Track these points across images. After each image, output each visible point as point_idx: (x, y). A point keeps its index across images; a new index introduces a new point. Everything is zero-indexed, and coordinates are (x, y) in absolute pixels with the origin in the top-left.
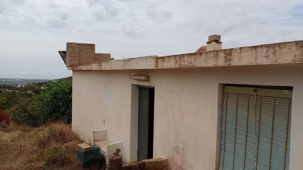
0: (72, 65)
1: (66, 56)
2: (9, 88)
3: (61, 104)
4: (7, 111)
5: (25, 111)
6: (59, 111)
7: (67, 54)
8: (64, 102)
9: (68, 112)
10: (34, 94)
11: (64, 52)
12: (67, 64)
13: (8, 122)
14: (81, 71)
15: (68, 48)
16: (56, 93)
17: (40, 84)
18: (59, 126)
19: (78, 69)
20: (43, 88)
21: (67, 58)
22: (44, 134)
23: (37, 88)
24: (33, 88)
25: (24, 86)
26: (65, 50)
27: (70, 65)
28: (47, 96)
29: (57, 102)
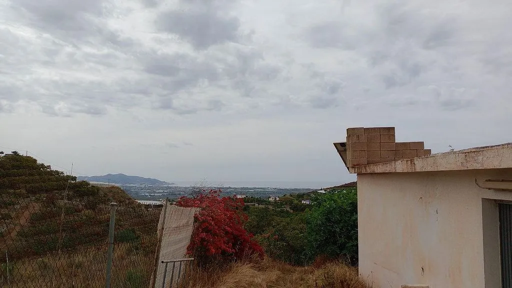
0: (357, 165)
1: (345, 150)
2: (260, 201)
3: (338, 230)
4: (258, 238)
5: (282, 239)
6: (335, 243)
7: (347, 147)
8: (342, 227)
9: (350, 244)
10: (292, 211)
11: (343, 145)
12: (348, 163)
13: (261, 256)
14: (373, 174)
15: (348, 137)
16: (330, 212)
17: (301, 196)
18: (339, 270)
19: (369, 171)
20: (305, 202)
21: (349, 154)
22: (316, 280)
23: (296, 202)
24: (291, 202)
25: (278, 199)
26: (344, 140)
27: (354, 165)
28: (316, 216)
29: (332, 227)
